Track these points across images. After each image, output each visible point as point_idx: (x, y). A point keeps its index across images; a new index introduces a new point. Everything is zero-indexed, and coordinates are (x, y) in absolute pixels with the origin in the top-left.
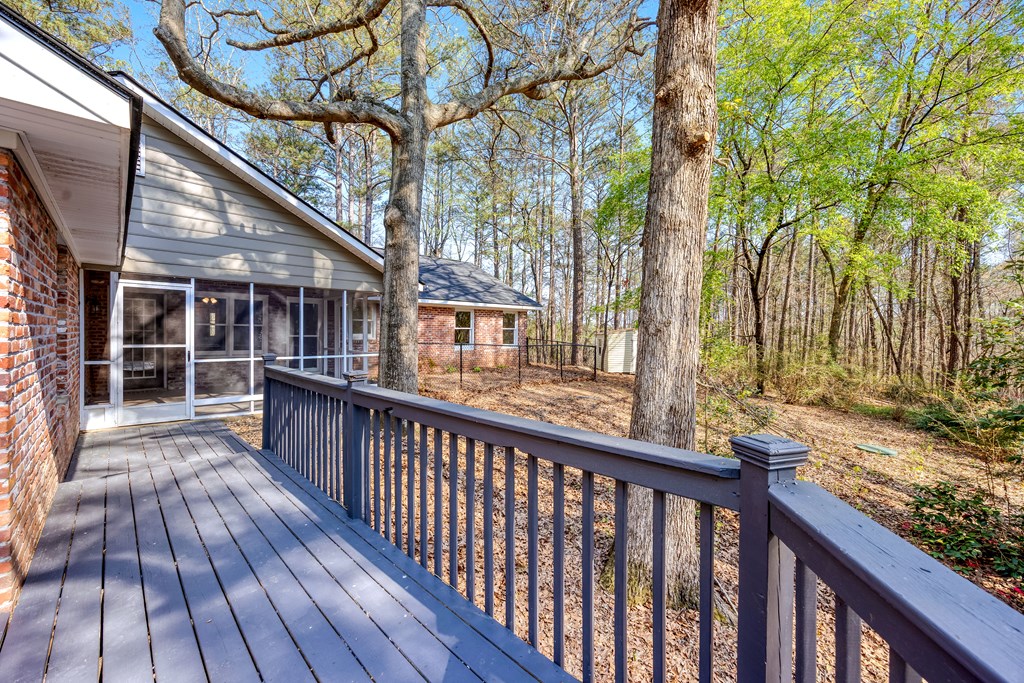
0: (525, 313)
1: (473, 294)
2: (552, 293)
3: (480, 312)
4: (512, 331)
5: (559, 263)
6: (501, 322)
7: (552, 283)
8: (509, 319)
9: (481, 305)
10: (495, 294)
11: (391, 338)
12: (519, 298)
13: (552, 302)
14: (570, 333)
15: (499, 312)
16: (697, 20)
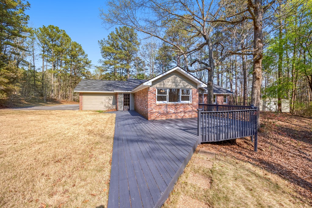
0: (229, 95)
1: (216, 91)
2: (236, 88)
3: (218, 95)
4: (226, 99)
5: (238, 78)
6: (223, 97)
7: (236, 84)
8: (225, 96)
9: (219, 94)
10: (221, 91)
11: (210, 101)
12: (227, 91)
13: (236, 91)
14: (243, 100)
15: (223, 95)
16: (258, 64)
